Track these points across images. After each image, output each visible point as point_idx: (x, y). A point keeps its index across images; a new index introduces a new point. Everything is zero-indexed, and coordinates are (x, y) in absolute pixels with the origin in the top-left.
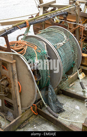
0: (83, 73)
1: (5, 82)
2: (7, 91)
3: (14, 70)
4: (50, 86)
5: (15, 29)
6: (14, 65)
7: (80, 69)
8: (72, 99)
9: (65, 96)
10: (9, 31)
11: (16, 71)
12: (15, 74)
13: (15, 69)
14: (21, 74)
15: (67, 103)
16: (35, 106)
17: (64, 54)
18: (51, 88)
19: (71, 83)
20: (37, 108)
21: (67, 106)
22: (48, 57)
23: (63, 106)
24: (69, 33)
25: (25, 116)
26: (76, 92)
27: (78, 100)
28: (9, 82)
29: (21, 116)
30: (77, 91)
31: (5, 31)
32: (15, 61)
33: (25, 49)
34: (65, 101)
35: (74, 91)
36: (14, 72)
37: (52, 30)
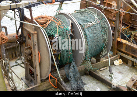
0: (120, 59)
1: (28, 51)
2: (29, 59)
3: (34, 40)
4: (73, 63)
5: (39, 3)
6: (35, 36)
7: (117, 55)
8: (97, 82)
9: (92, 78)
10: (33, 4)
11: (37, 41)
12: (36, 44)
13: (36, 40)
14: (41, 45)
15: (90, 84)
16: (55, 79)
17: (91, 34)
18: (74, 65)
19: (104, 67)
20: (58, 82)
21: (89, 87)
22: (70, 34)
23: (85, 86)
24: (103, 15)
25: (43, 86)
26: (104, 76)
27: (103, 84)
28: (31, 51)
29: (39, 85)
30: (106, 75)
31: (29, 4)
32: (36, 32)
33: (48, 23)
34: (89, 82)
35: (103, 74)
36: (35, 42)
37: (86, 10)
